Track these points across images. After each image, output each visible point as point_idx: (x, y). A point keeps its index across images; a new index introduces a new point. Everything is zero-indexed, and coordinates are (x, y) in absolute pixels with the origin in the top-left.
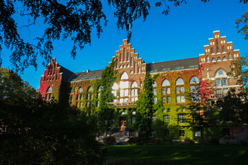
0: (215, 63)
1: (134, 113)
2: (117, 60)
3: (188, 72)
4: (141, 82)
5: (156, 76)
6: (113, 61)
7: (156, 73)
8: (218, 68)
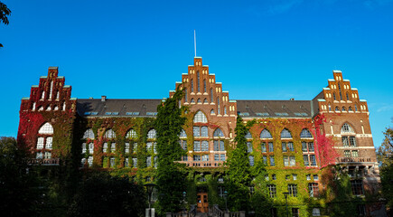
0: (339, 114)
1: (221, 180)
2: (185, 89)
3: (296, 122)
4: (230, 131)
5: (251, 124)
6: (178, 88)
7: (251, 119)
8: (344, 121)
